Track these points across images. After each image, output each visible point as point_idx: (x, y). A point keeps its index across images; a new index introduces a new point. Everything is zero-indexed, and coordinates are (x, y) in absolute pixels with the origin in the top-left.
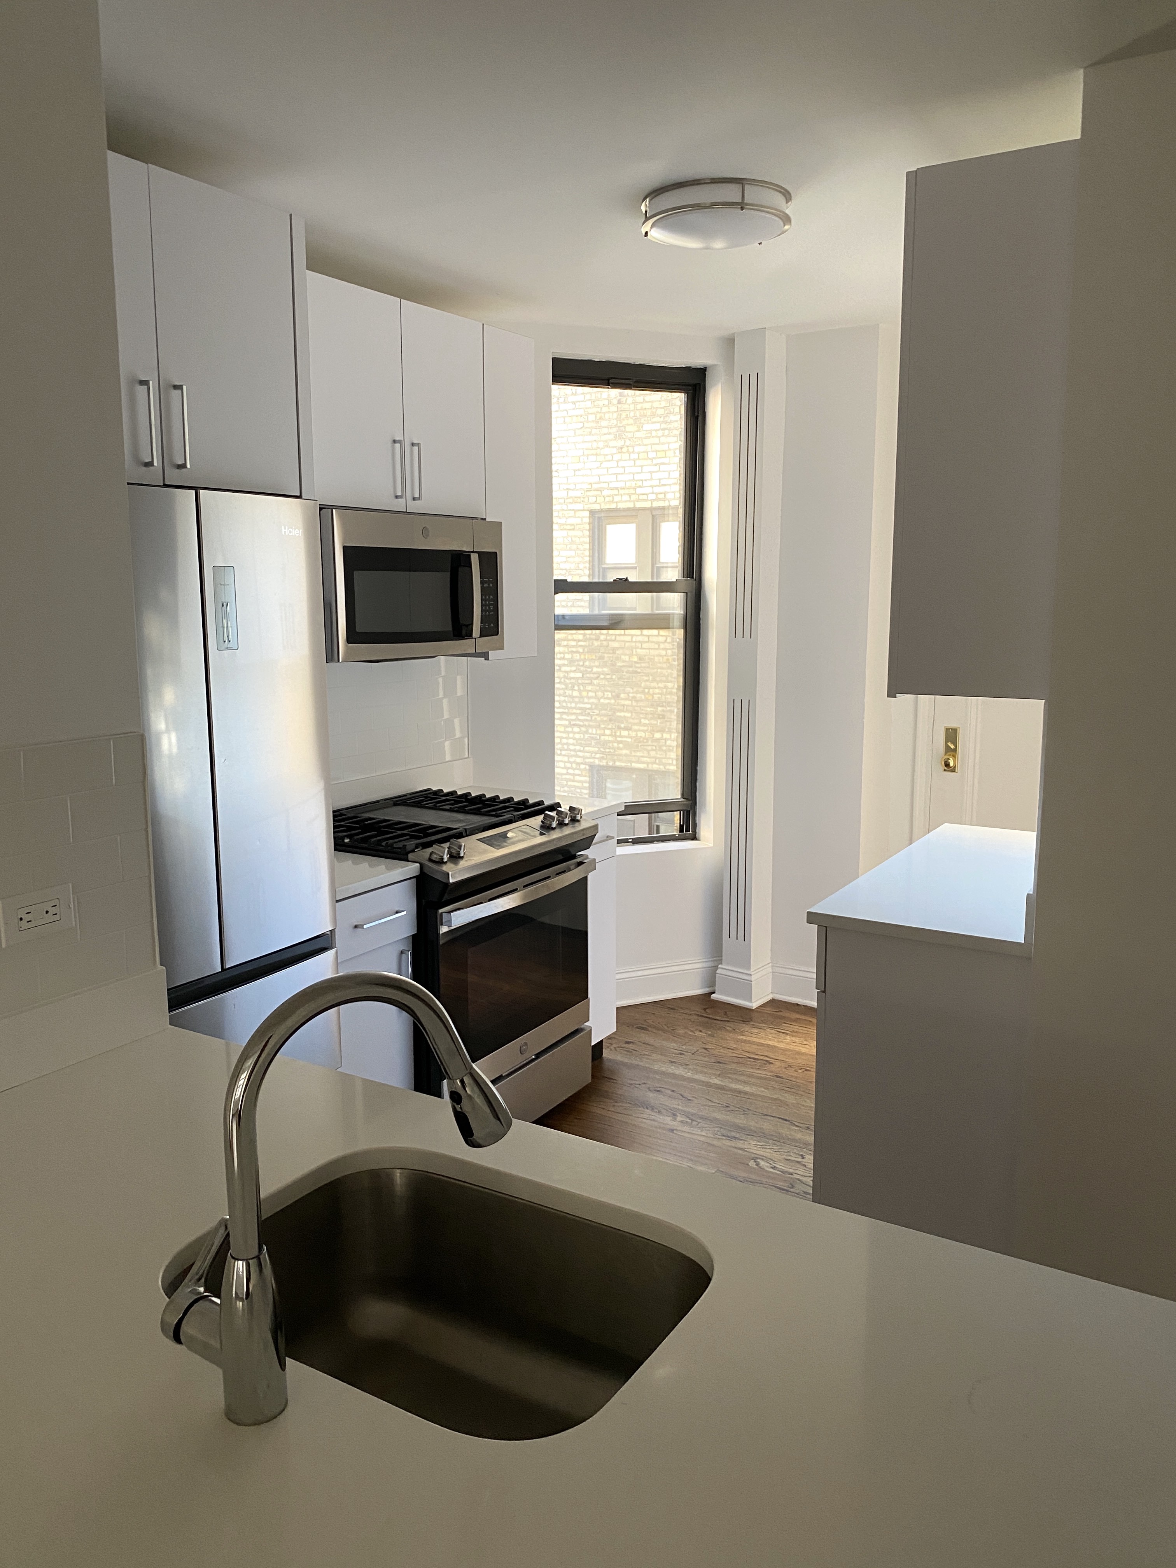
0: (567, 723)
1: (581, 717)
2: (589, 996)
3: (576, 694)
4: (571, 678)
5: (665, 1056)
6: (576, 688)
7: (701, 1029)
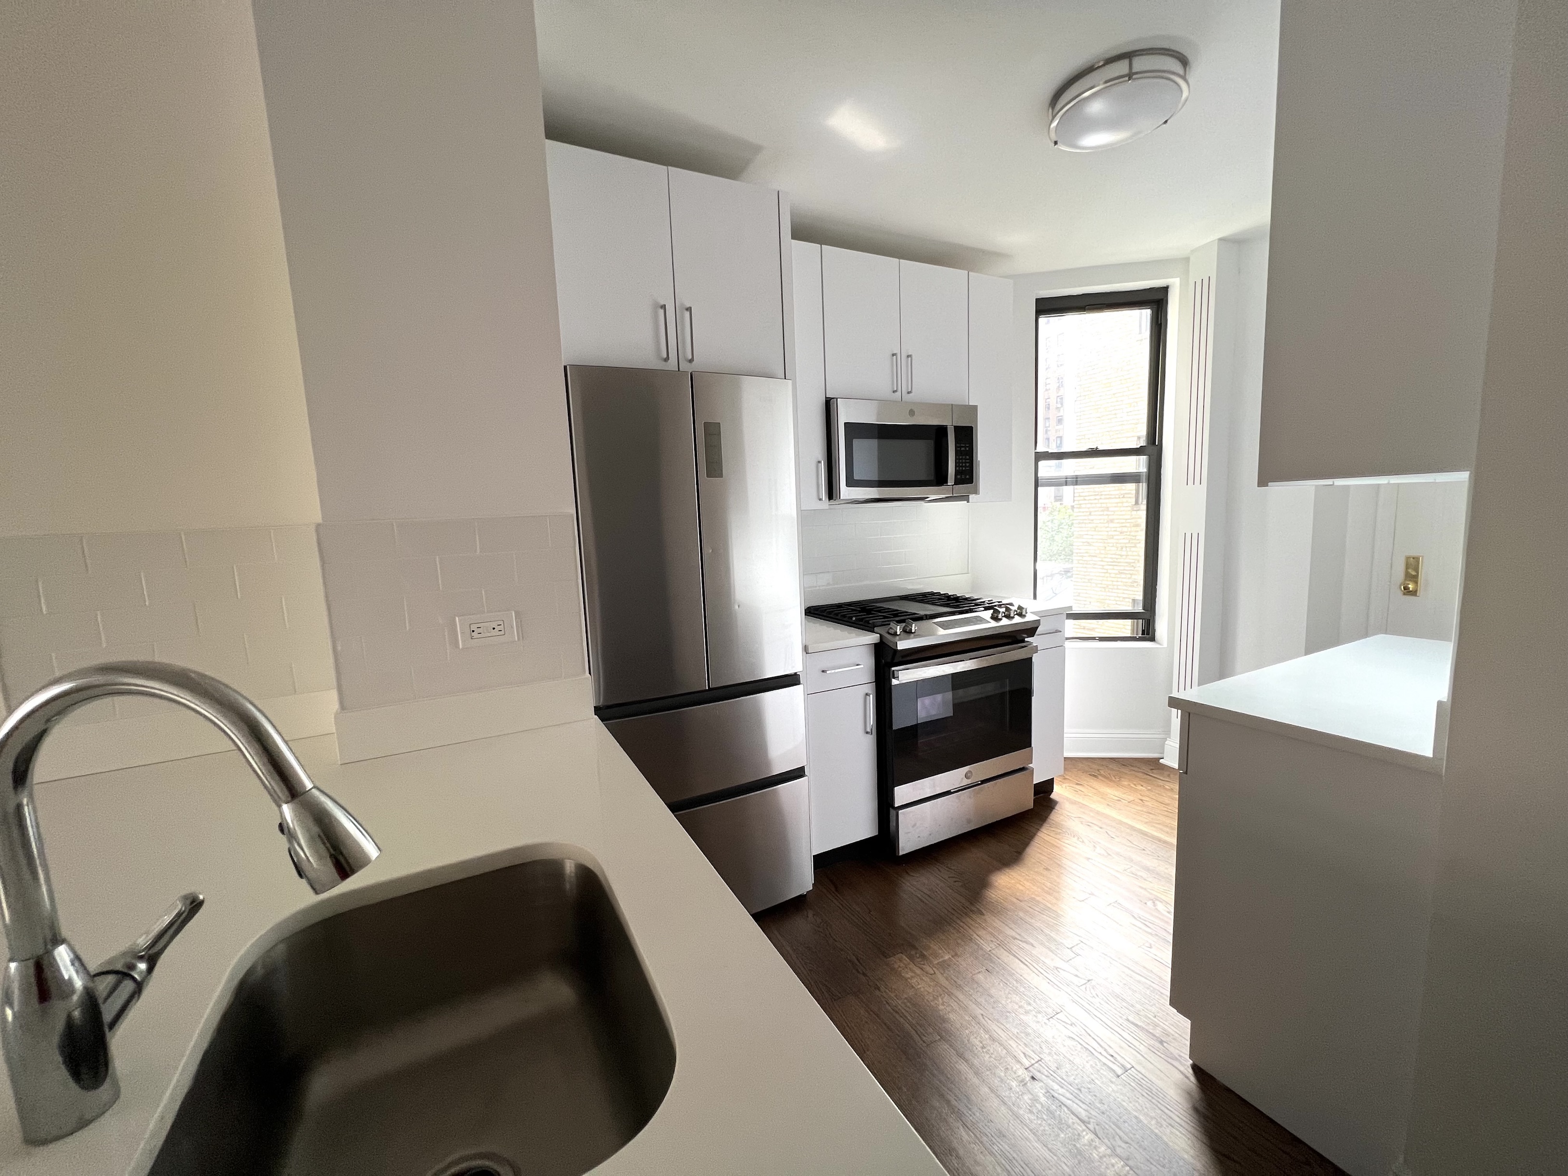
0: (1117, 572)
1: (1126, 568)
2: (1032, 745)
3: (1124, 553)
4: (1120, 543)
5: (1105, 799)
6: (1124, 549)
7: (1142, 784)
